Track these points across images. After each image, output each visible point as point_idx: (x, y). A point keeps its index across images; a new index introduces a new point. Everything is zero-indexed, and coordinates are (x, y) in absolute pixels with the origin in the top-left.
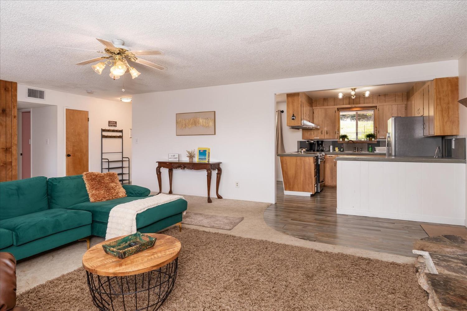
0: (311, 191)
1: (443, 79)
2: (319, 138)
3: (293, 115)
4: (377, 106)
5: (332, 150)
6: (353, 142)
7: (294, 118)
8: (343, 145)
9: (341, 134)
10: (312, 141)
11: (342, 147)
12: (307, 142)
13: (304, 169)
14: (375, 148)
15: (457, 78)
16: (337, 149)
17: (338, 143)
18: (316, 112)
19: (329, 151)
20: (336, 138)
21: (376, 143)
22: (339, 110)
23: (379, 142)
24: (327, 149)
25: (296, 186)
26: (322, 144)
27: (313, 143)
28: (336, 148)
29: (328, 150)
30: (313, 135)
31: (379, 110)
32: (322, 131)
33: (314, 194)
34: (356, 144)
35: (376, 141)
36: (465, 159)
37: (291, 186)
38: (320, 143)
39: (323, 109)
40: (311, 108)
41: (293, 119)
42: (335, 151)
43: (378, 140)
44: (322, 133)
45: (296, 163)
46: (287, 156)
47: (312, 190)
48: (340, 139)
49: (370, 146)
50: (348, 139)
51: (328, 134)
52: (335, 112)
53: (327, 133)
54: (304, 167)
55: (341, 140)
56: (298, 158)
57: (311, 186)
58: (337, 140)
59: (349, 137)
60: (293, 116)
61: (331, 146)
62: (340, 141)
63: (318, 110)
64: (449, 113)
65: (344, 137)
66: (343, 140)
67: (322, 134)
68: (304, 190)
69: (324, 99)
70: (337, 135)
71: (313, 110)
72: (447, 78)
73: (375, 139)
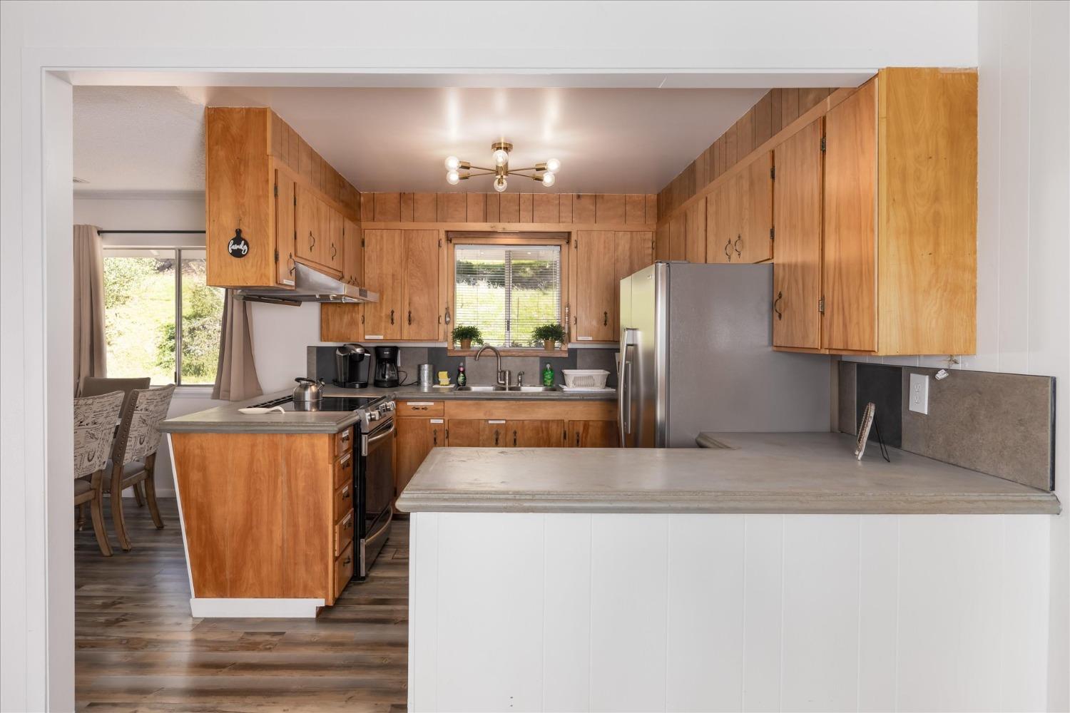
0: (320, 592)
1: (917, 72)
2: (381, 337)
3: (239, 232)
4: (569, 233)
5: (429, 379)
6: (494, 354)
7: (242, 247)
8: (464, 362)
9: (456, 326)
10: (358, 350)
11: (462, 369)
12: (338, 352)
13: (290, 491)
14: (563, 374)
15: (971, 78)
16: (443, 377)
17: (449, 354)
18: (372, 240)
19: (419, 383)
20: (441, 337)
21: (566, 355)
22: (454, 237)
23: (573, 352)
24: (412, 378)
25: (249, 574)
26: (393, 360)
27: (362, 356)
28: (440, 373)
29: (415, 379)
30: (361, 325)
31: (576, 247)
32: (393, 312)
33: (331, 603)
34: (504, 360)
35: (565, 348)
36: (1053, 488)
37: (228, 575)
38: (386, 356)
39: (397, 233)
40: (349, 225)
41: (237, 254)
42: (438, 383)
43: (570, 346)
44: (392, 320)
45: (251, 463)
46: (205, 432)
47: (325, 588)
48: (454, 342)
49: (548, 366)
50: (480, 342)
51: (414, 326)
52: (439, 246)
53: (410, 320)
54: (289, 481)
55: (458, 344)
56: (260, 439)
57: (318, 568)
58: (445, 345)
59: (483, 337)
60: (238, 240)
61: (426, 366)
62: (454, 349)
63: (379, 232)
64: (937, 244)
65: (468, 334)
66: (466, 347)
67: (392, 323)
68: (286, 590)
69: (401, 195)
70: (443, 327)
71: (361, 231)
72: (934, 71)
73: (562, 341)
